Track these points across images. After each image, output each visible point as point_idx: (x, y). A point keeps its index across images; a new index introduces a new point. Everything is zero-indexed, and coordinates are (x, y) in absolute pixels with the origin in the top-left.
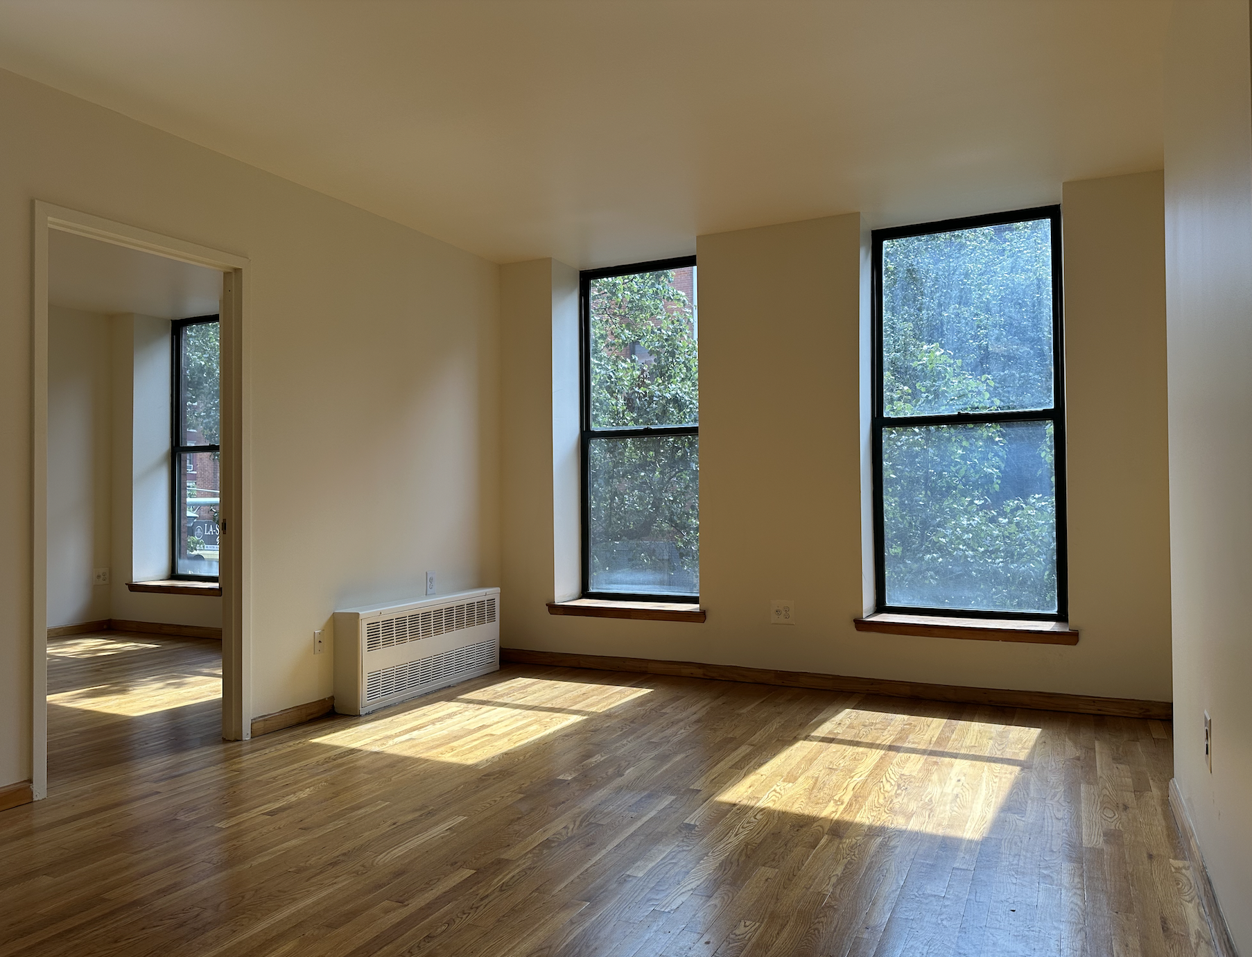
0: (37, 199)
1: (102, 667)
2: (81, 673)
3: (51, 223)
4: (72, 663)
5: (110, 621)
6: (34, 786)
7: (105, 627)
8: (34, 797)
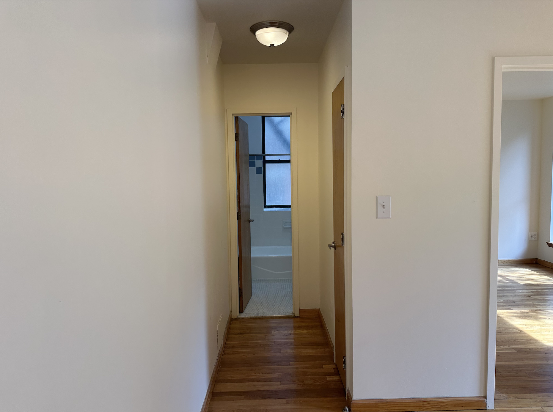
0: (496, 56)
1: (531, 294)
2: (520, 296)
3: (505, 68)
4: (516, 286)
5: (537, 259)
6: (487, 401)
7: (534, 262)
8: (487, 407)
